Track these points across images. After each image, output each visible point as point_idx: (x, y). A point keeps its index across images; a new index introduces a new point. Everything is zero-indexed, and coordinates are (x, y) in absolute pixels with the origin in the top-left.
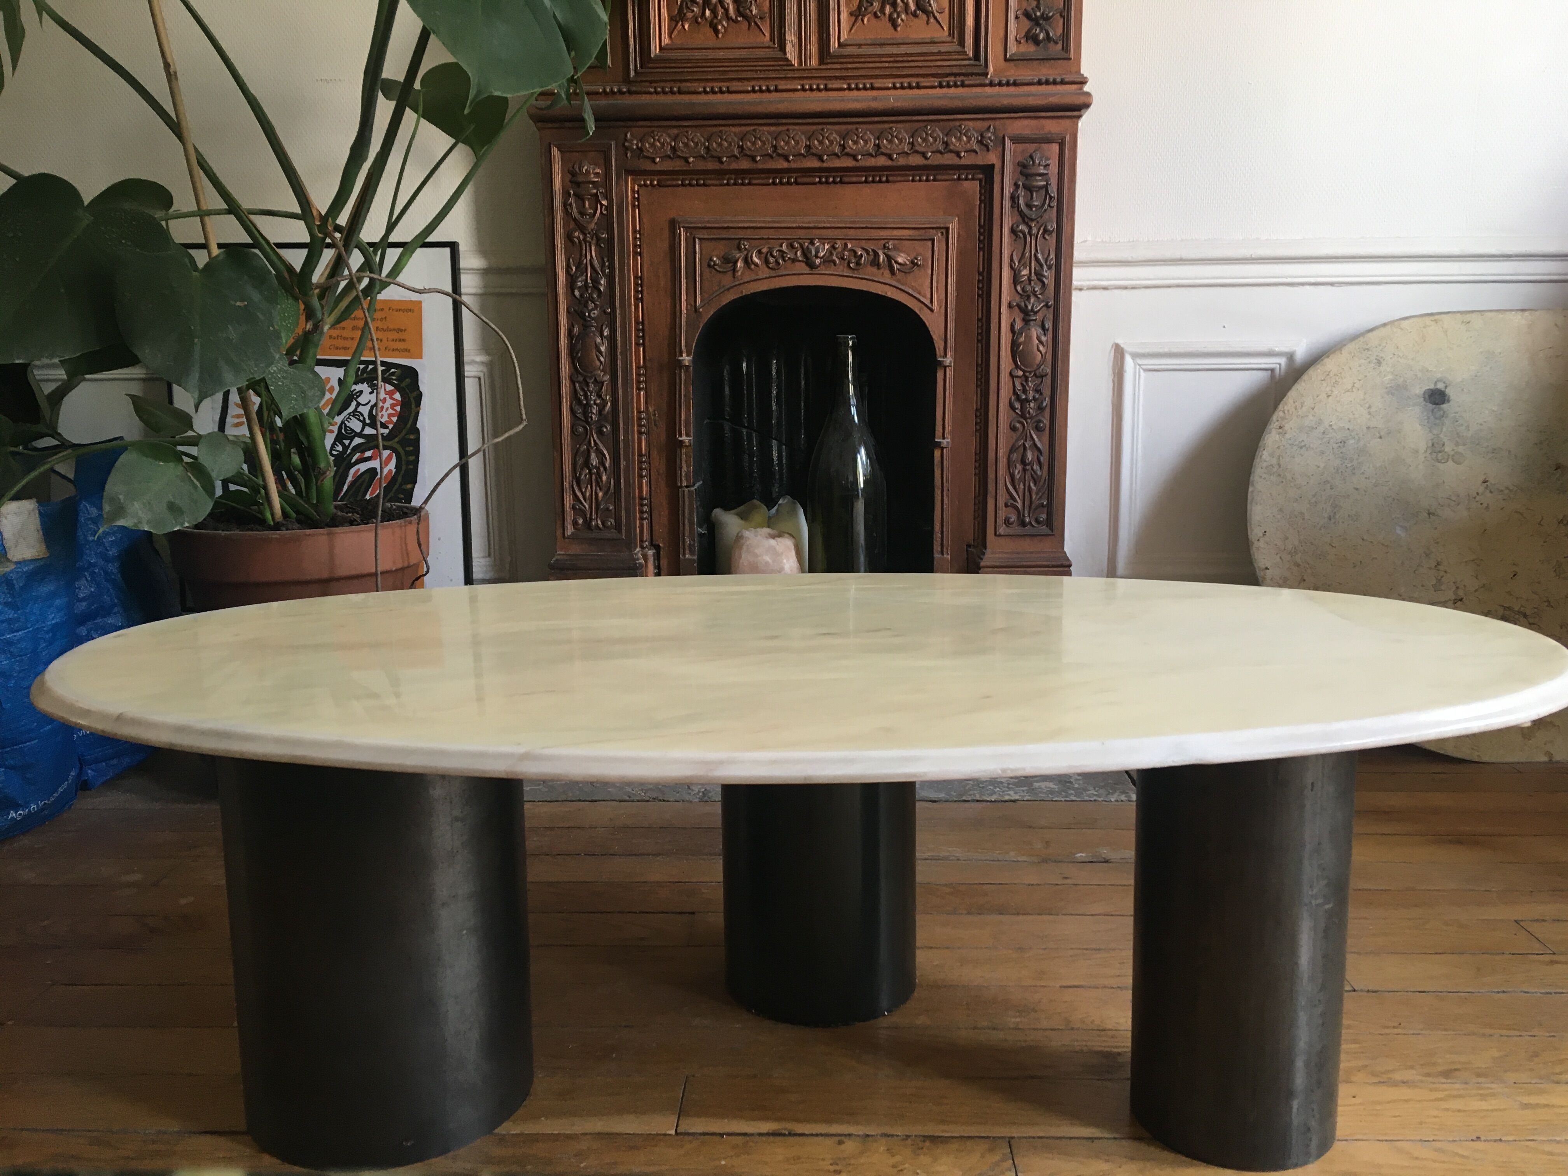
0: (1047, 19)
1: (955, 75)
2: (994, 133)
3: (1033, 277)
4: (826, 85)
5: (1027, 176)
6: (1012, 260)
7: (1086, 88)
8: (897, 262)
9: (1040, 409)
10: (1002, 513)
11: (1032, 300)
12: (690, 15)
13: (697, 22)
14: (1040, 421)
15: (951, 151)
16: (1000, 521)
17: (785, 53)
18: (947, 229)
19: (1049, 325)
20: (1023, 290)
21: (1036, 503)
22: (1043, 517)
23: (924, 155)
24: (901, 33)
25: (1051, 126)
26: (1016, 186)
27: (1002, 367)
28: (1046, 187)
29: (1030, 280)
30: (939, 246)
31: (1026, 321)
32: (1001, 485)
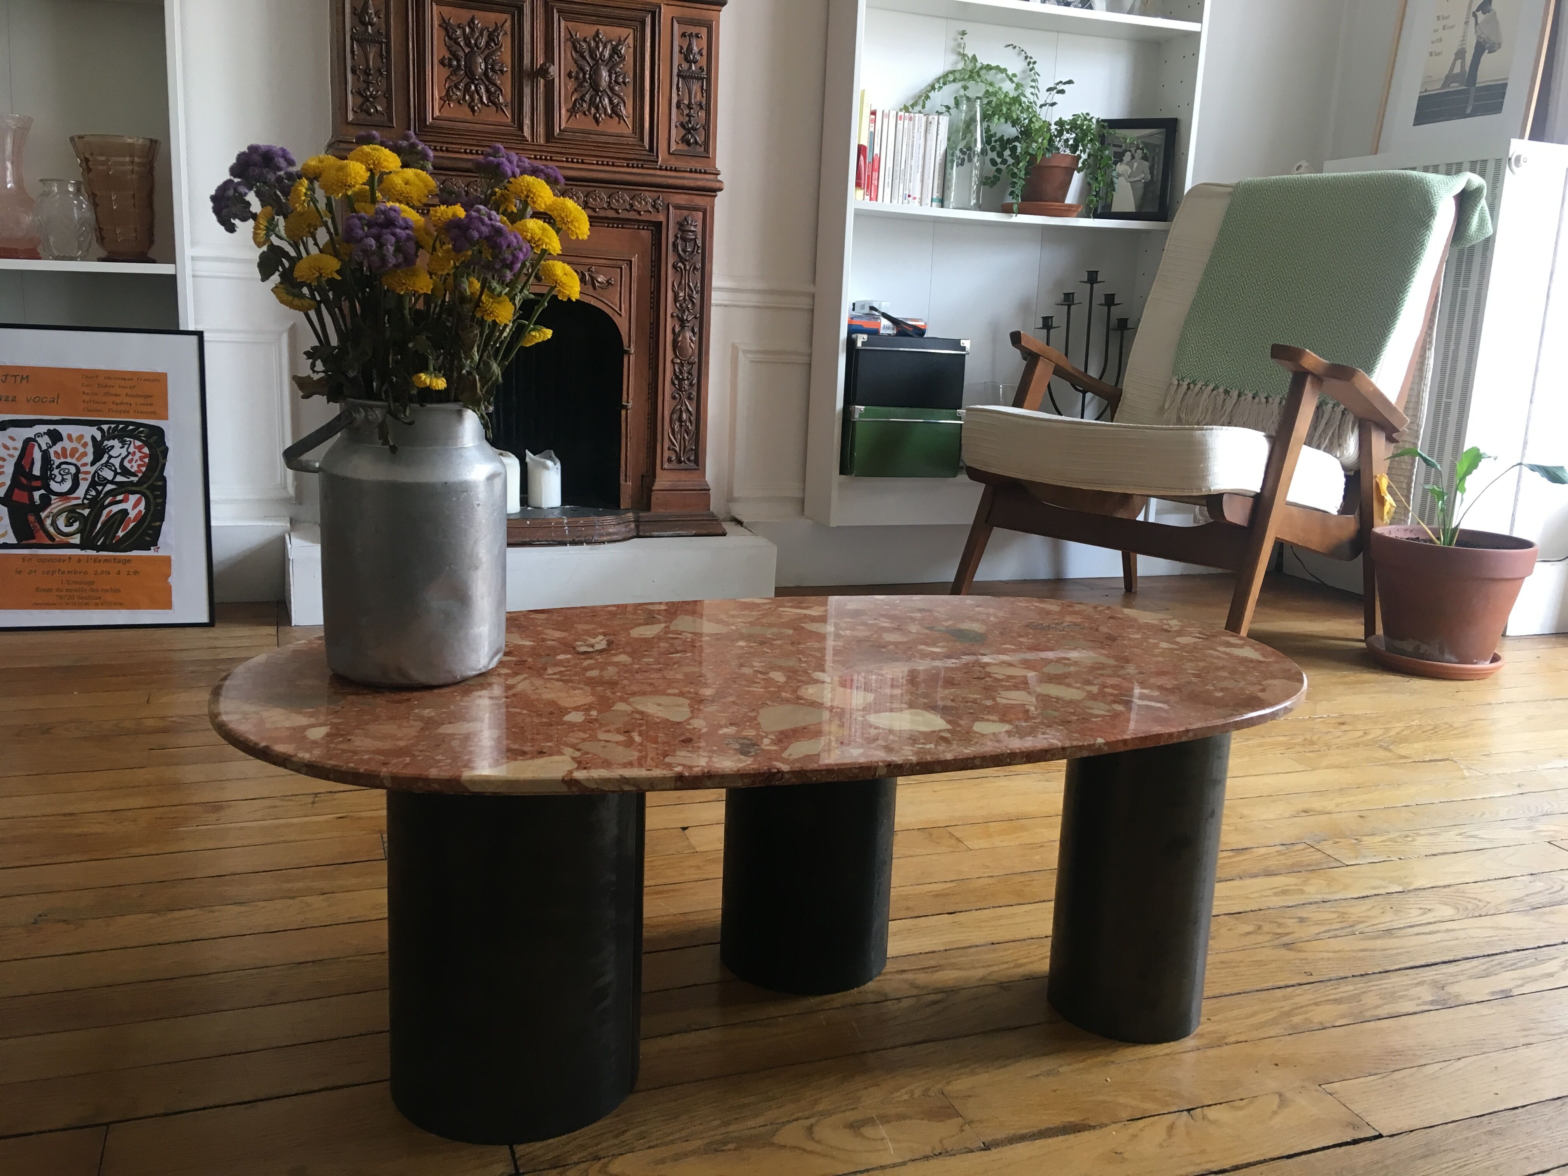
0: (695, 130)
1: (637, 160)
2: (662, 201)
3: (687, 298)
4: (551, 157)
5: (684, 231)
6: (673, 285)
7: (719, 178)
8: (598, 282)
9: (691, 385)
10: (667, 454)
11: (687, 313)
12: (454, 97)
13: (459, 102)
14: (691, 393)
15: (635, 210)
16: (665, 459)
17: (523, 132)
18: (631, 261)
19: (696, 330)
20: (681, 305)
21: (688, 447)
22: (692, 458)
23: (617, 211)
24: (601, 128)
25: (699, 201)
26: (676, 237)
27: (667, 356)
28: (695, 240)
29: (684, 299)
30: (625, 271)
31: (682, 327)
32: (666, 436)
